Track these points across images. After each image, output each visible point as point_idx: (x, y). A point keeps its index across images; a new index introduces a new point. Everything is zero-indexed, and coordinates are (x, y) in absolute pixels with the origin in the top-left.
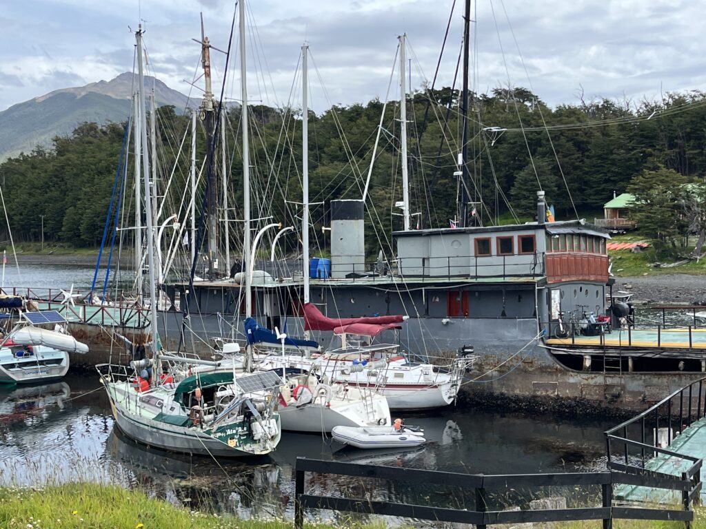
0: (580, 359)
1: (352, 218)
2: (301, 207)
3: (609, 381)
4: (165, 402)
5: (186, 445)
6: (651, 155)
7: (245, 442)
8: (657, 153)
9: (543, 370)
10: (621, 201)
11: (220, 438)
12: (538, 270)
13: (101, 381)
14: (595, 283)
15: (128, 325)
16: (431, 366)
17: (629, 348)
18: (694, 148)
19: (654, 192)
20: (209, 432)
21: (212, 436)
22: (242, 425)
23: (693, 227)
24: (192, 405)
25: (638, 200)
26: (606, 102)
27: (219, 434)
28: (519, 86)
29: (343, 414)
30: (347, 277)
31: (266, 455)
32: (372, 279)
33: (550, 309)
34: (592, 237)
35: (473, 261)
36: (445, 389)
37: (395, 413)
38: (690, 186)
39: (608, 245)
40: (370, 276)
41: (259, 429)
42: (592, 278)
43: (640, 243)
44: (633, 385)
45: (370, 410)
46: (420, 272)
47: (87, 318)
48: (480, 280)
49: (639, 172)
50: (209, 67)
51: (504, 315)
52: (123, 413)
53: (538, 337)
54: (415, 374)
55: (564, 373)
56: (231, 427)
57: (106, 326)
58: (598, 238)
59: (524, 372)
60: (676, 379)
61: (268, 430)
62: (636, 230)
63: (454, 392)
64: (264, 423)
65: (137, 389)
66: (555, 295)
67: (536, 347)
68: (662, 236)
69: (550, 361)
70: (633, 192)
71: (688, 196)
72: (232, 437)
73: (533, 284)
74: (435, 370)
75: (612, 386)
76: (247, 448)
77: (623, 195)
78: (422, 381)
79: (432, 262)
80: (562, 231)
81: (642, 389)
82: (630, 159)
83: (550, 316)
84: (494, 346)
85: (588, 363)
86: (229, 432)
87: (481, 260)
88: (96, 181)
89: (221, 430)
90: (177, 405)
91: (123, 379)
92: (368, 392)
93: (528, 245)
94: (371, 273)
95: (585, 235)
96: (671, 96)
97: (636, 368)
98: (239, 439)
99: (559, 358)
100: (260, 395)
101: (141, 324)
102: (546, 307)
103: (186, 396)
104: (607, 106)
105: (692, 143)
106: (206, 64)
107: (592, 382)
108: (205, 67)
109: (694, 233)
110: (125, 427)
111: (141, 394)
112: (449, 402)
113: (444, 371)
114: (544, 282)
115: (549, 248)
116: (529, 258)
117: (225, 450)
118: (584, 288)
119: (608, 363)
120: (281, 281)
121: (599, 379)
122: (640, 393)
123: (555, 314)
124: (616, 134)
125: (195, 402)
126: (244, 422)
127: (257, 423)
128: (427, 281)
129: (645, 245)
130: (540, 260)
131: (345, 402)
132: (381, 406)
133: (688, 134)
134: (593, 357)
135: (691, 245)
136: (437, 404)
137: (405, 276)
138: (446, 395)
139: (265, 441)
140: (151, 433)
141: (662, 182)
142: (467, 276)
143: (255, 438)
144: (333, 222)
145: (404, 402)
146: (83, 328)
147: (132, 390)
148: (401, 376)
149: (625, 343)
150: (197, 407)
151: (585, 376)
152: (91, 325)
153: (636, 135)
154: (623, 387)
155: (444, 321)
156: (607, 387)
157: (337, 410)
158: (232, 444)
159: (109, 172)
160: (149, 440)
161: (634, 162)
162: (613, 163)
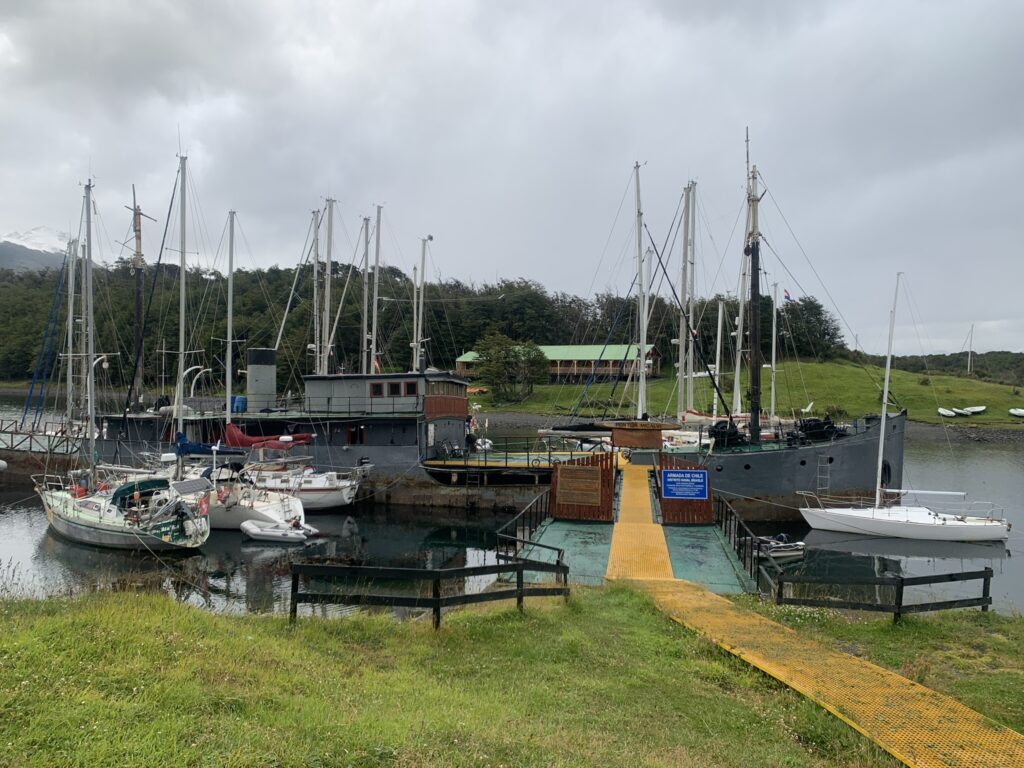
0: (449, 475)
1: (266, 363)
2: (226, 343)
3: (470, 492)
4: (103, 505)
5: (123, 542)
6: (488, 324)
7: (177, 538)
8: (493, 323)
9: (423, 485)
10: (469, 357)
11: (155, 534)
12: (419, 409)
13: (36, 489)
14: (458, 419)
15: (56, 451)
16: (334, 473)
17: (485, 467)
18: (519, 320)
19: (492, 352)
20: (145, 529)
21: (148, 533)
22: (175, 523)
23: (519, 378)
24: (130, 507)
25: (481, 356)
26: (457, 282)
27: (154, 531)
28: (391, 265)
29: (265, 513)
30: (261, 411)
31: (196, 548)
32: (284, 413)
33: (427, 439)
34: (457, 384)
35: (369, 401)
36: (346, 492)
37: (308, 512)
38: (517, 348)
39: (468, 390)
40: (282, 411)
41: (190, 526)
42: (457, 415)
43: (482, 389)
44: (487, 495)
45: (287, 509)
46: (325, 408)
47: (15, 444)
48: (374, 416)
49: (481, 336)
50: (139, 231)
51: (392, 442)
52: (60, 516)
53: (418, 461)
54: (321, 481)
55: (437, 486)
56: (165, 525)
57: (34, 452)
58: (461, 385)
59: (407, 486)
60: (518, 490)
61: (198, 528)
62: (480, 379)
63: (353, 494)
64: (196, 521)
65: (74, 496)
66: (431, 428)
67: (416, 467)
68: (497, 384)
69: (427, 478)
70: (478, 351)
71: (516, 356)
72: (166, 533)
73: (415, 420)
74: (339, 477)
75: (473, 496)
76: (180, 543)
77: (470, 353)
78: (327, 485)
79: (334, 401)
80: (436, 379)
81: (493, 498)
82: (474, 327)
83: (427, 443)
84: (385, 467)
85: (454, 478)
86: (163, 529)
87: (376, 400)
88: (11, 322)
89: (155, 527)
90: (114, 509)
91: (59, 488)
92: (286, 495)
93: (412, 389)
94: (283, 409)
95: (452, 383)
96: (503, 282)
97: (490, 482)
98: (172, 536)
99: (433, 474)
100: (190, 499)
101: (69, 450)
102: (424, 437)
103: (123, 499)
104: (458, 285)
105: (518, 317)
106: (137, 228)
107: (457, 493)
108: (135, 231)
109: (519, 382)
110: (62, 528)
111: (78, 500)
112: (349, 502)
113: (345, 478)
114: (424, 418)
115: (427, 393)
116: (412, 400)
117: (159, 545)
118: (452, 422)
119: (470, 479)
120: (203, 414)
121: (463, 491)
122: (492, 500)
123: (431, 442)
124: (465, 308)
125: (132, 505)
126: (177, 521)
127: (190, 522)
128: (331, 416)
129: (485, 390)
130: (421, 401)
131: (265, 504)
132: (297, 507)
133: (515, 310)
134: (459, 474)
135: (517, 391)
136: (339, 504)
137: (314, 412)
138: (346, 497)
139: (197, 536)
140: (88, 533)
141: (498, 344)
142: (363, 412)
143: (187, 534)
144: (249, 367)
145: (313, 503)
146: (10, 453)
147: (69, 496)
148: (310, 482)
149: (482, 464)
150: (134, 509)
151: (453, 489)
152: (18, 451)
153: (478, 309)
154: (480, 498)
155: (345, 448)
156: (468, 497)
157: (259, 510)
158: (166, 539)
159: (25, 314)
160: (86, 538)
161: (476, 329)
162: (463, 328)
